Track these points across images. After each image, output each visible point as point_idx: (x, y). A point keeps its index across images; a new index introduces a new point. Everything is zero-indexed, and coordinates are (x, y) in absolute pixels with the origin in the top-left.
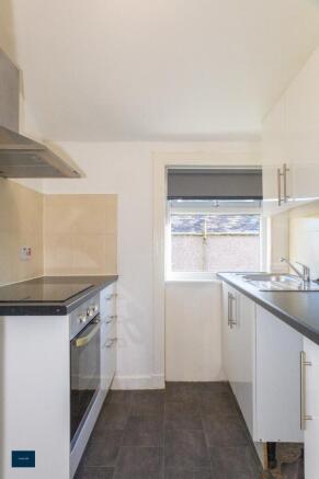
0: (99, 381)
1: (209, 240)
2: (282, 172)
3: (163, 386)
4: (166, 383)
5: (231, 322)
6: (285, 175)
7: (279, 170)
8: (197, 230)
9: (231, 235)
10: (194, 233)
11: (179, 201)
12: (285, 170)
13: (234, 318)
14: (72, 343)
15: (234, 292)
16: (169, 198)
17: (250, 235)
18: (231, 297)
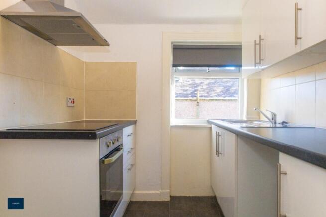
0: (122, 194)
1: (201, 103)
2: (258, 42)
3: (168, 199)
4: (171, 196)
5: (218, 152)
6: (260, 44)
7: (255, 41)
8: (192, 96)
9: (216, 100)
10: (190, 98)
11: (181, 68)
12: (261, 40)
13: (220, 151)
14: (101, 162)
15: (221, 131)
16: (174, 65)
17: (229, 100)
18: (218, 135)
